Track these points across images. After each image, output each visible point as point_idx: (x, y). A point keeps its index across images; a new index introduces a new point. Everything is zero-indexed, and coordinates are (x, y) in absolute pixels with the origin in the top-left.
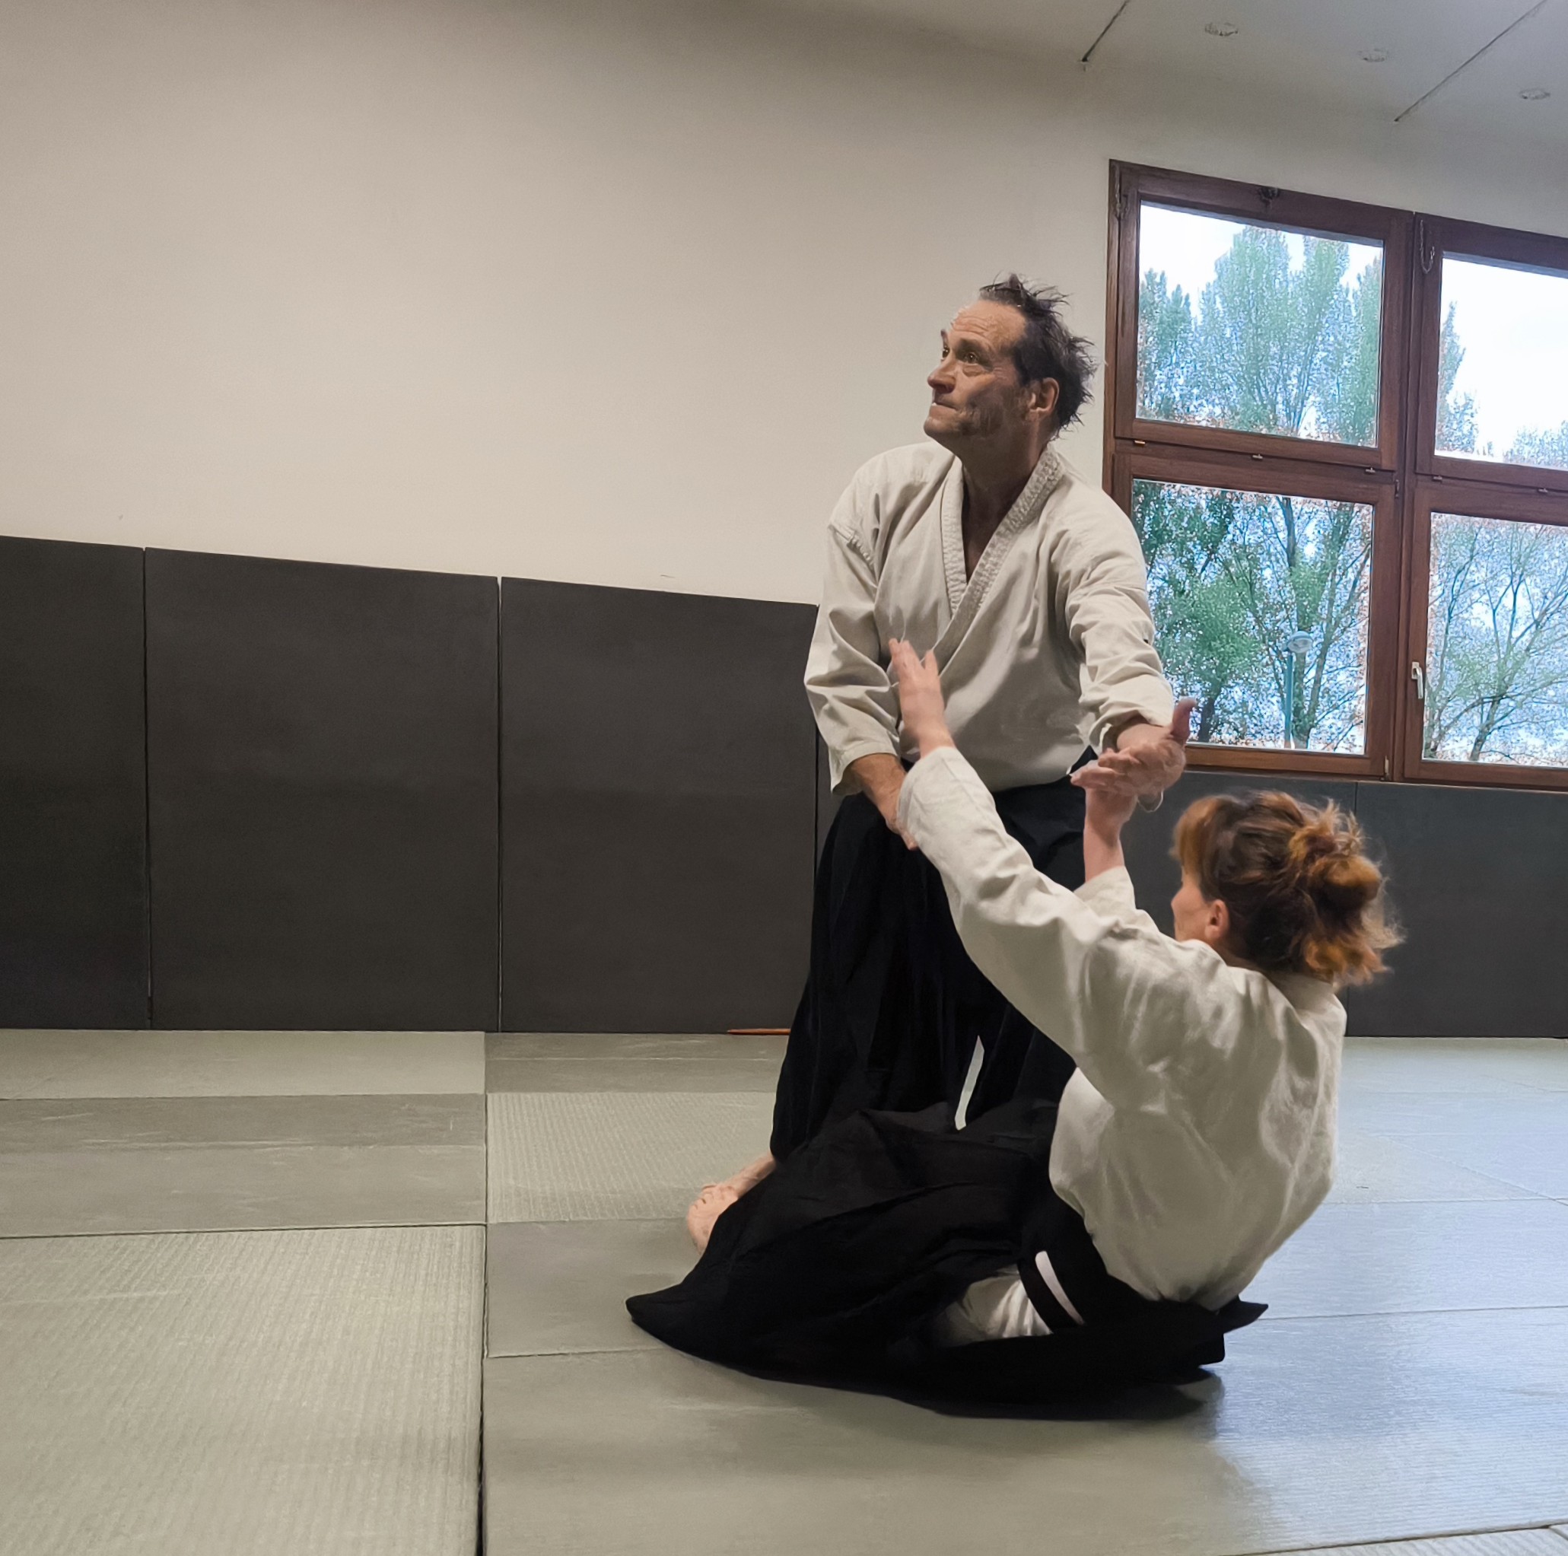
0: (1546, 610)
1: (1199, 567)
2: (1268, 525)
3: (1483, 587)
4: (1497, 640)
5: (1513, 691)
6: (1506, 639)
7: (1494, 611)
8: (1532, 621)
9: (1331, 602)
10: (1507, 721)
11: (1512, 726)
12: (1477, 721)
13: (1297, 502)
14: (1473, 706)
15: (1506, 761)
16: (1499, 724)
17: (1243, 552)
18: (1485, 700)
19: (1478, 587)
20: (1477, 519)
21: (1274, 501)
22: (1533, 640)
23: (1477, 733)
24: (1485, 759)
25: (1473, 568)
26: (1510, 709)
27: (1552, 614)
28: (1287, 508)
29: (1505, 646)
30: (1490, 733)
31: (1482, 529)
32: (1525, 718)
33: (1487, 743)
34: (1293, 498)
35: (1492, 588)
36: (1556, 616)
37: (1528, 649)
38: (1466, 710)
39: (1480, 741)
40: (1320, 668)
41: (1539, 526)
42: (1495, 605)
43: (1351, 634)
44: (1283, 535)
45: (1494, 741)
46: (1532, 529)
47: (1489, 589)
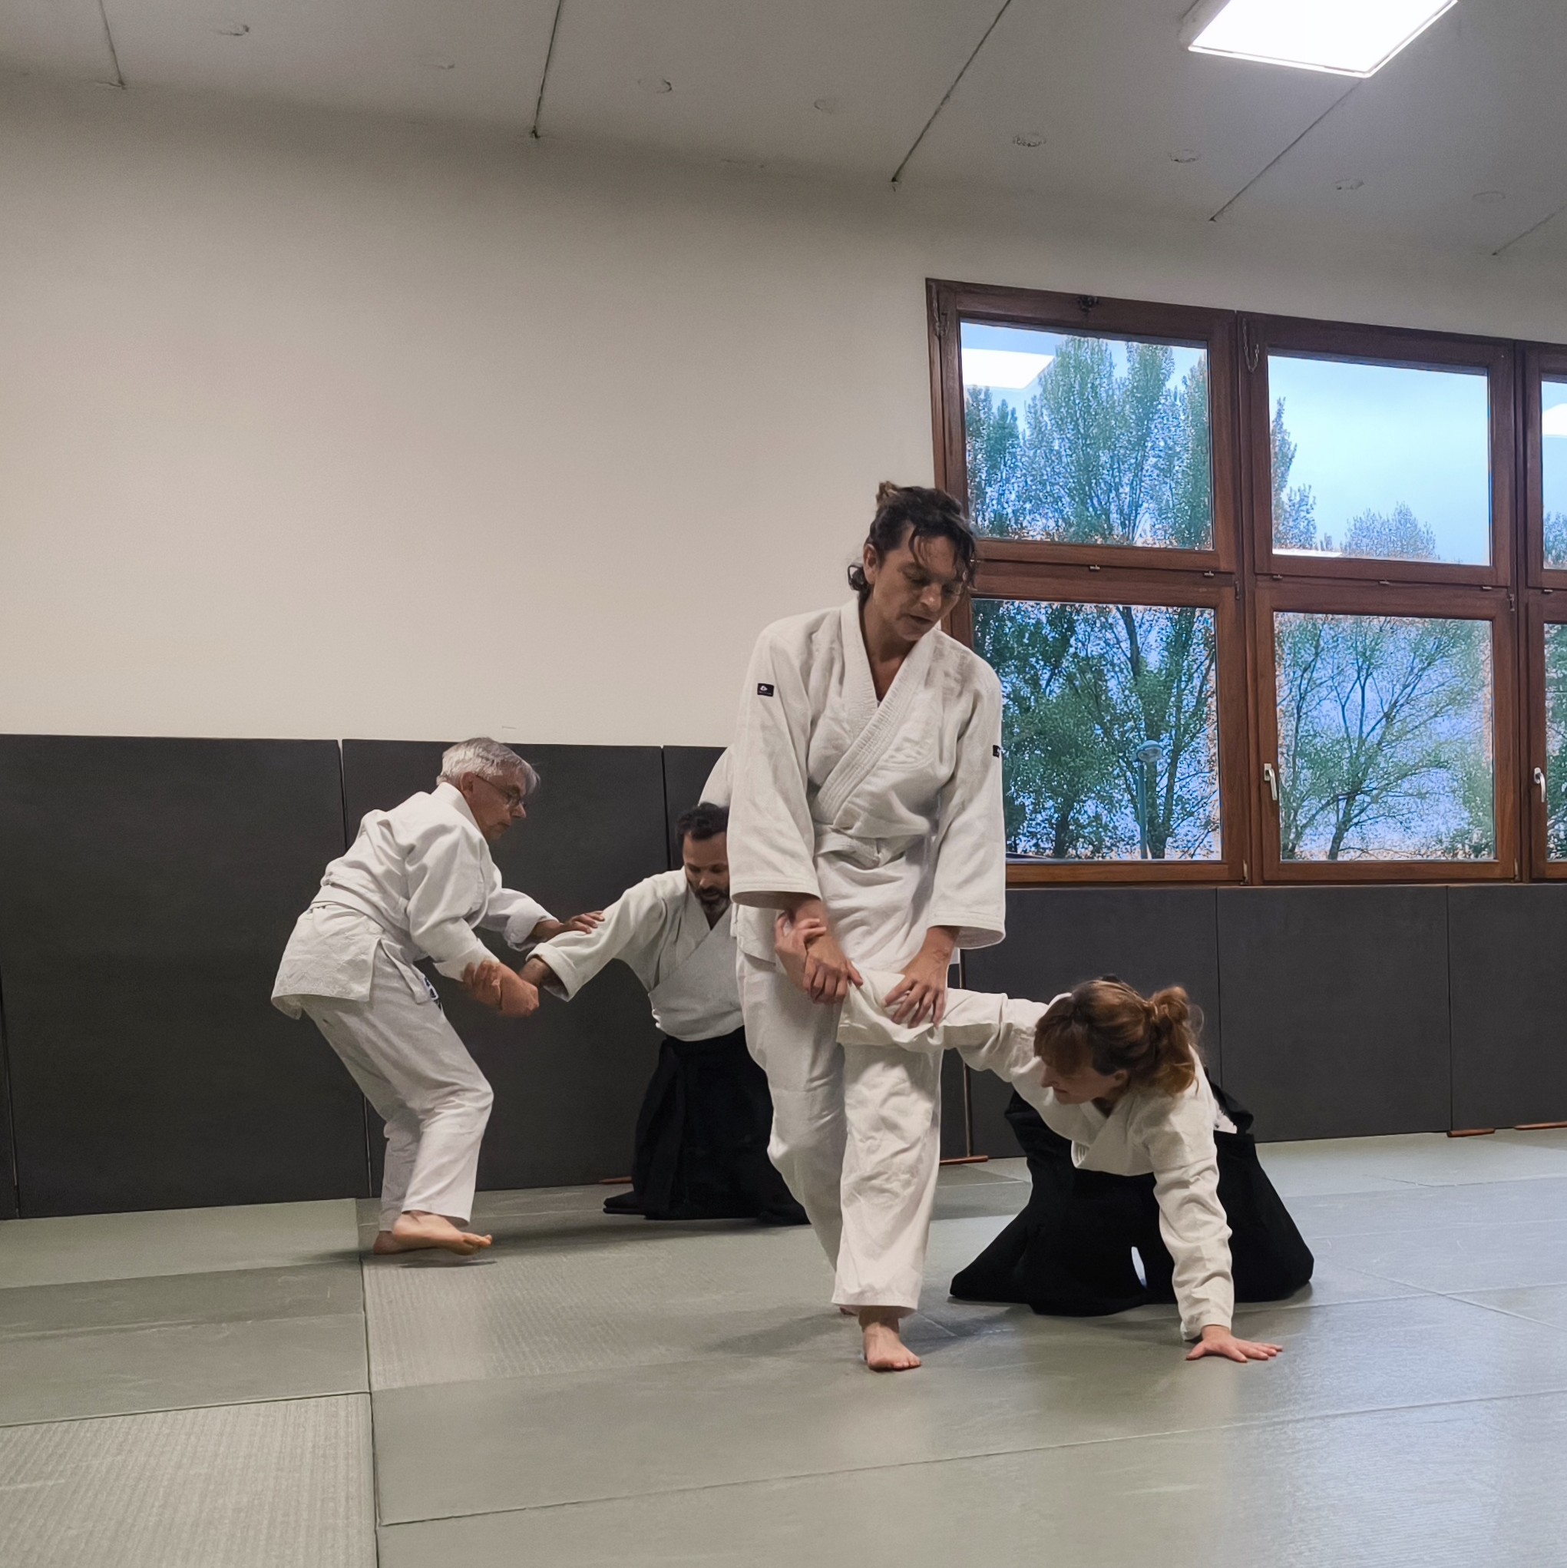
0: (1396, 702)
1: (1043, 683)
2: (1109, 635)
3: (1330, 683)
4: (1348, 736)
5: (1368, 787)
6: (1357, 734)
7: (1343, 707)
8: (1382, 714)
9: (1179, 709)
10: (1364, 816)
11: (1369, 822)
12: (1334, 820)
13: (1137, 611)
14: (1328, 804)
15: (1365, 858)
16: (1355, 820)
17: (1086, 664)
18: (1340, 797)
19: (1325, 684)
20: (1320, 615)
21: (1114, 612)
22: (1384, 733)
23: (1334, 831)
24: (1343, 857)
25: (1319, 665)
26: (1365, 805)
27: (1402, 705)
28: (1127, 617)
29: (1357, 742)
30: (1347, 830)
31: (1325, 626)
32: (1381, 813)
33: (1345, 840)
34: (1133, 607)
35: (1339, 684)
36: (1406, 708)
37: (1379, 743)
38: (1322, 809)
39: (1338, 839)
40: (1172, 776)
41: (1382, 619)
42: (1343, 701)
43: (1201, 740)
44: (1125, 645)
45: (1351, 837)
46: (1375, 622)
47: (1336, 684)
